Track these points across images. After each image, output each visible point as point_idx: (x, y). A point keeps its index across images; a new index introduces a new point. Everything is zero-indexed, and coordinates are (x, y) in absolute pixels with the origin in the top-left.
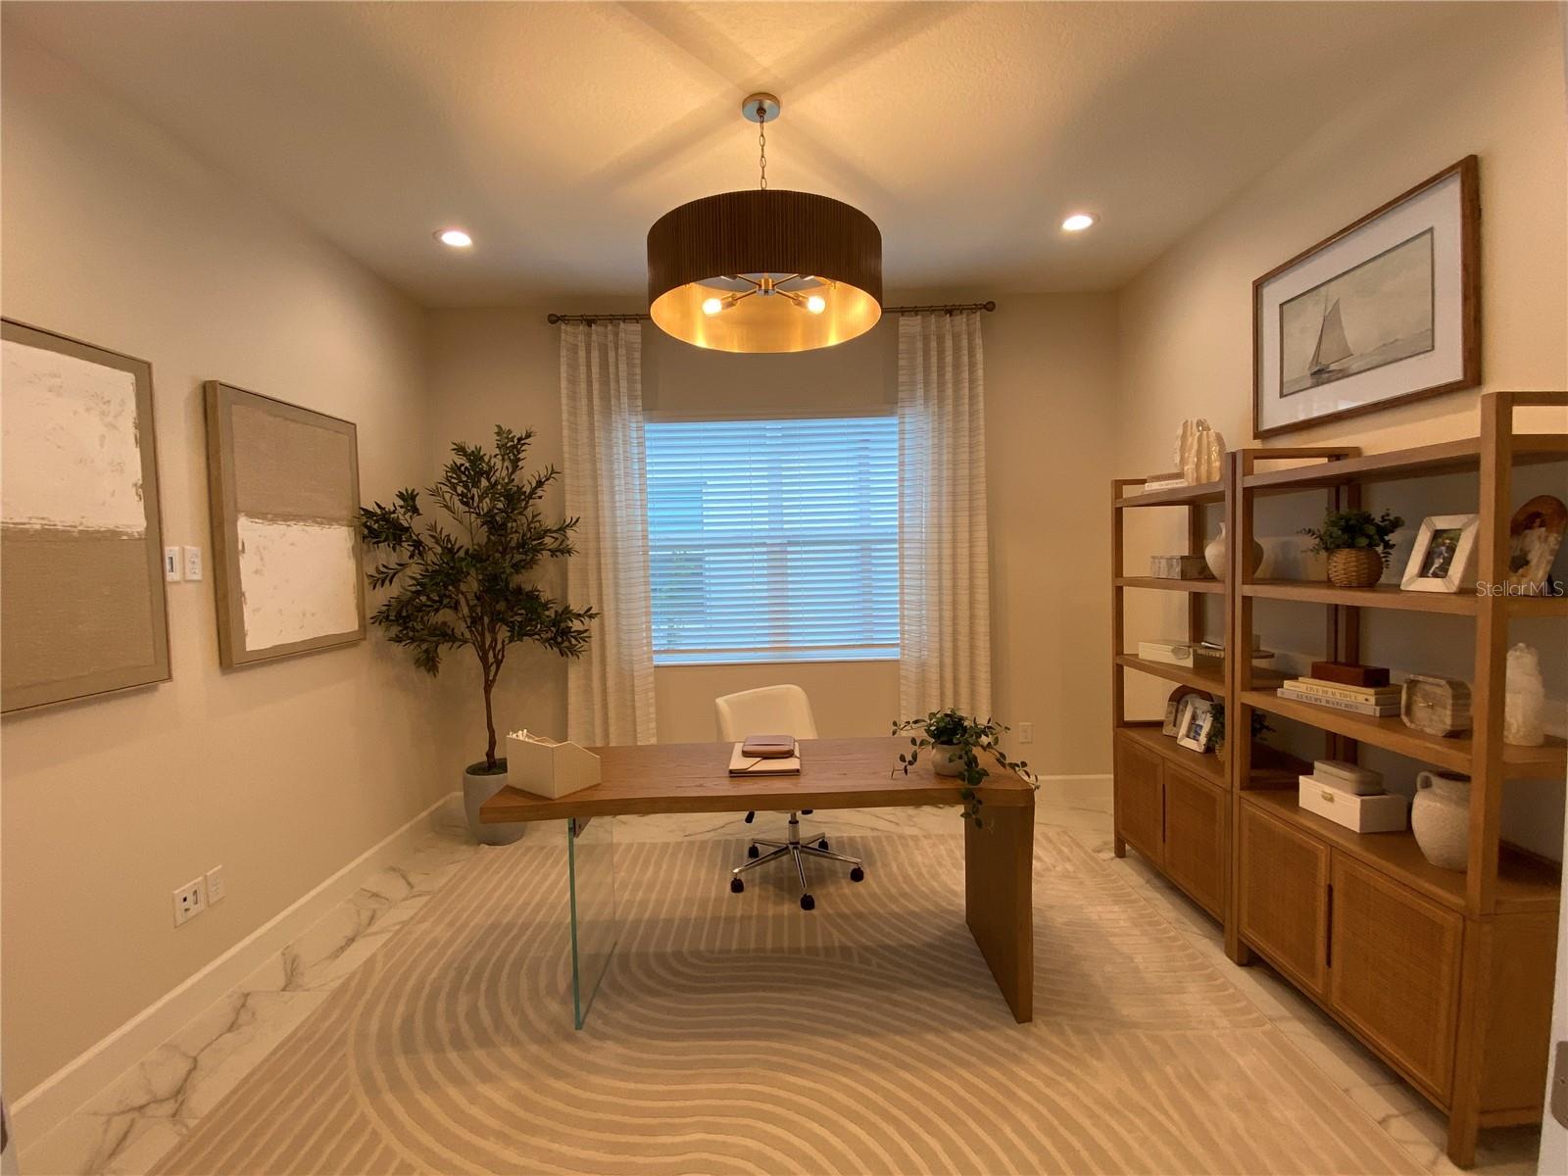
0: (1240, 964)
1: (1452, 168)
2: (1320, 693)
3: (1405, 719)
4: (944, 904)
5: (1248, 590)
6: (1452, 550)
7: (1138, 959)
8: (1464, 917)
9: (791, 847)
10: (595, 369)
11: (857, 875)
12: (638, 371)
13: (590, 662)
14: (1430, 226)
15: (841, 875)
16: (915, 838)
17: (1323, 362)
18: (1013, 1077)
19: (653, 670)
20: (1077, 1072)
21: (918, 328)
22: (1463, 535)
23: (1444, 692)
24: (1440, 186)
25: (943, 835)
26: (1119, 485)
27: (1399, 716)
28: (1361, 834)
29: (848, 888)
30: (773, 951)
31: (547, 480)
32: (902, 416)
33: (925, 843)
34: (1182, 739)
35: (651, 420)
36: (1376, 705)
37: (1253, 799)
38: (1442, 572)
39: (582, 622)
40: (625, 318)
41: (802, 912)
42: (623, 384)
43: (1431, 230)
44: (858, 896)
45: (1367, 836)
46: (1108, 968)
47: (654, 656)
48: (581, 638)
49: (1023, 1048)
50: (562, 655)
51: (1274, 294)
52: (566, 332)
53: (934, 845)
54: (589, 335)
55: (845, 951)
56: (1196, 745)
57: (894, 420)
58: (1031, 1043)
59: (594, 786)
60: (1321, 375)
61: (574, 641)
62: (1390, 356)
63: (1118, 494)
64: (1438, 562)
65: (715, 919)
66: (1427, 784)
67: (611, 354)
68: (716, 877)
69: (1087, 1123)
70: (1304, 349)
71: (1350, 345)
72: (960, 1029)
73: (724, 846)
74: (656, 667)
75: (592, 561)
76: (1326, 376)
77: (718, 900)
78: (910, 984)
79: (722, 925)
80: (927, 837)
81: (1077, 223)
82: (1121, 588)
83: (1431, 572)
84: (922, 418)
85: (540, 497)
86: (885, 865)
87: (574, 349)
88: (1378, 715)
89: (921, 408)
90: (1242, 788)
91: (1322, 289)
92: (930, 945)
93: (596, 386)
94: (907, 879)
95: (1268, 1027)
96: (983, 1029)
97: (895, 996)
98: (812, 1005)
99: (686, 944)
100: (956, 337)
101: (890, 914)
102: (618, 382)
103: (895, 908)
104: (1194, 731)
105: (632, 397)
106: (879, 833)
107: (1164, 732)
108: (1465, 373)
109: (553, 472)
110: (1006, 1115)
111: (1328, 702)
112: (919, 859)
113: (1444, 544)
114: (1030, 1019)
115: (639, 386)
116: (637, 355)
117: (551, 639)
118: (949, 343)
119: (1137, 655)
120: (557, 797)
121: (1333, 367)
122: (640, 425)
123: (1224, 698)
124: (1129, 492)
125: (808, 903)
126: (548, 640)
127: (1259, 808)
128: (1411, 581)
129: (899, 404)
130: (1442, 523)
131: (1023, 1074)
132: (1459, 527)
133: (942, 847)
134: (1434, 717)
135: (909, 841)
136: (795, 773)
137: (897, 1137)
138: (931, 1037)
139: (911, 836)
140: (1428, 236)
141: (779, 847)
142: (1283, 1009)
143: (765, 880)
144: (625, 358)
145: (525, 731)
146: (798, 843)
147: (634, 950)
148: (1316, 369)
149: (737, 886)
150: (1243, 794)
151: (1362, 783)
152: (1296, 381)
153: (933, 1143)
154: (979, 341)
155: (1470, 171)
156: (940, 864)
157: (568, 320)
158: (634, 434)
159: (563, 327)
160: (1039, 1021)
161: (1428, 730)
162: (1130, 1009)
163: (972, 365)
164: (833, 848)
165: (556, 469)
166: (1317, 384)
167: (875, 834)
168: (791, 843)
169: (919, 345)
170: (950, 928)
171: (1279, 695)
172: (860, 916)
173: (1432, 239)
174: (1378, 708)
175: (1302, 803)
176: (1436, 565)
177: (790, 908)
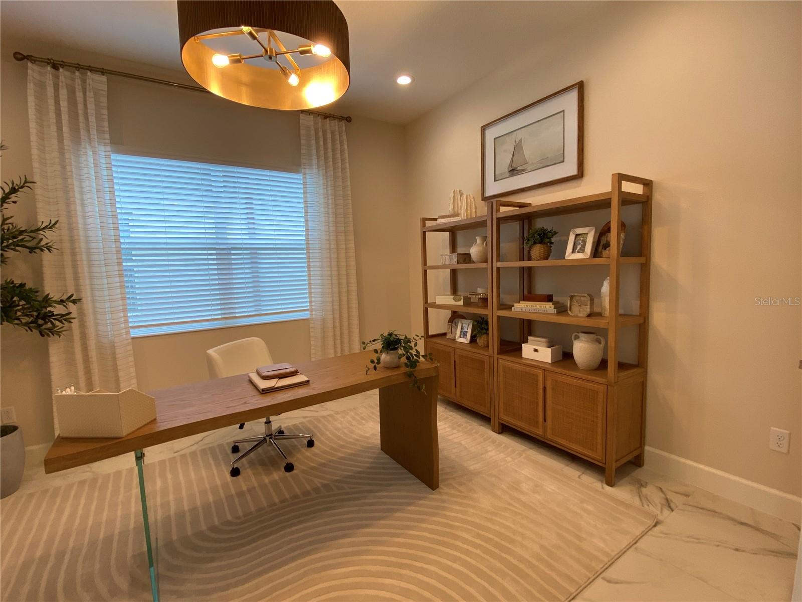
0: (499, 433)
1: (573, 86)
2: (530, 307)
3: (570, 313)
4: (365, 445)
5: (499, 264)
6: (584, 242)
7: (463, 442)
8: (607, 385)
9: (267, 438)
10: (64, 104)
11: (311, 444)
12: (105, 112)
13: (71, 340)
14: (563, 110)
15: (299, 447)
16: (330, 416)
17: (515, 165)
18: (446, 517)
19: (131, 340)
20: (470, 502)
21: (312, 123)
22: (589, 235)
23: (587, 299)
24: (569, 92)
25: (345, 411)
26: (424, 220)
27: (567, 310)
28: (552, 363)
29: (308, 452)
30: (281, 502)
31: (22, 187)
32: (305, 174)
33: (338, 416)
34: (458, 338)
35: (118, 152)
36: (554, 309)
37: (505, 357)
38: (582, 250)
39: (64, 306)
40: (92, 69)
41: (287, 474)
42: (92, 120)
43: (563, 111)
44: (315, 455)
45: (554, 363)
46: (454, 451)
47: (131, 330)
48: (64, 320)
49: (443, 501)
50: (43, 336)
51: (491, 134)
52: (33, 70)
53: (343, 417)
54: (57, 77)
55: (326, 486)
56: (466, 340)
57: (300, 176)
58: (445, 497)
59: (152, 421)
60: (513, 171)
61: (57, 323)
62: (545, 164)
63: (424, 225)
64: (579, 247)
65: (229, 497)
66: (577, 338)
67: (79, 95)
68: (215, 472)
69: (489, 524)
70: (505, 161)
71: (527, 159)
72: (409, 504)
73: (212, 451)
74: (133, 338)
75: (68, 258)
76: (516, 172)
77: (225, 486)
78: (371, 491)
79: (236, 500)
80: (337, 413)
81: (404, 80)
82: (426, 270)
83: (577, 250)
84: (315, 176)
85: (15, 202)
86: (323, 434)
87: (41, 86)
88: (555, 312)
89: (315, 171)
90: (498, 354)
91: (513, 133)
92: (371, 468)
93: (65, 117)
94: (339, 438)
95: (524, 455)
96: (420, 500)
97: (367, 501)
98: (326, 524)
99: (216, 519)
100: (333, 133)
101: (339, 459)
102: (87, 119)
103: (340, 455)
104: (464, 334)
105: (100, 131)
106: (310, 419)
107: (447, 337)
108: (578, 172)
109: (26, 182)
110: (457, 537)
111: (534, 310)
112: (339, 426)
113: (580, 240)
114: (438, 487)
115: (106, 124)
116: (104, 100)
117: (32, 322)
118: (329, 136)
119: (435, 303)
120: (125, 434)
121: (519, 168)
122: (107, 153)
123: (488, 315)
124: (429, 224)
125: (289, 468)
126: (26, 324)
127: (507, 362)
128: (569, 255)
129: (302, 167)
130: (579, 231)
131: (450, 514)
132: (586, 232)
133: (348, 417)
134: (581, 310)
135: (328, 417)
136: (307, 383)
137: (413, 574)
138: (398, 514)
139: (328, 415)
140: (562, 114)
141: (258, 441)
142: (523, 447)
143: (251, 463)
144: (93, 100)
145: (73, 388)
146: (272, 435)
147: (175, 537)
148: (511, 169)
149: (235, 472)
150: (499, 356)
151: (549, 342)
152: (502, 174)
153: (433, 568)
154: (345, 138)
155: (581, 87)
156: (352, 425)
157: (35, 61)
158: (103, 161)
159: (30, 64)
160: (442, 486)
161: (580, 315)
162: (473, 466)
163: (342, 151)
164: (286, 433)
165: (28, 180)
166: (512, 175)
167: (307, 419)
168: (267, 436)
169: (313, 132)
170: (375, 456)
171: (513, 310)
172: (324, 465)
173: (564, 115)
174: (555, 310)
175: (524, 356)
176: (578, 248)
177: (278, 475)
